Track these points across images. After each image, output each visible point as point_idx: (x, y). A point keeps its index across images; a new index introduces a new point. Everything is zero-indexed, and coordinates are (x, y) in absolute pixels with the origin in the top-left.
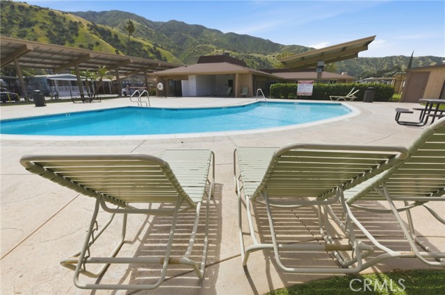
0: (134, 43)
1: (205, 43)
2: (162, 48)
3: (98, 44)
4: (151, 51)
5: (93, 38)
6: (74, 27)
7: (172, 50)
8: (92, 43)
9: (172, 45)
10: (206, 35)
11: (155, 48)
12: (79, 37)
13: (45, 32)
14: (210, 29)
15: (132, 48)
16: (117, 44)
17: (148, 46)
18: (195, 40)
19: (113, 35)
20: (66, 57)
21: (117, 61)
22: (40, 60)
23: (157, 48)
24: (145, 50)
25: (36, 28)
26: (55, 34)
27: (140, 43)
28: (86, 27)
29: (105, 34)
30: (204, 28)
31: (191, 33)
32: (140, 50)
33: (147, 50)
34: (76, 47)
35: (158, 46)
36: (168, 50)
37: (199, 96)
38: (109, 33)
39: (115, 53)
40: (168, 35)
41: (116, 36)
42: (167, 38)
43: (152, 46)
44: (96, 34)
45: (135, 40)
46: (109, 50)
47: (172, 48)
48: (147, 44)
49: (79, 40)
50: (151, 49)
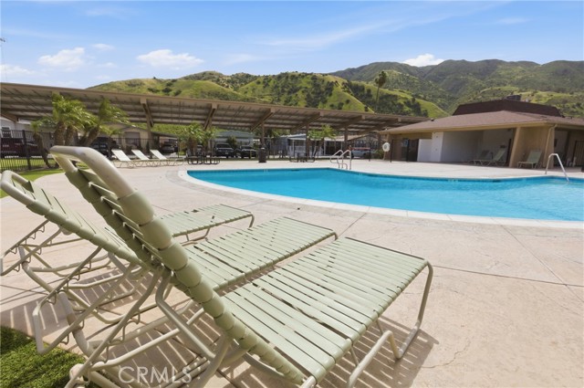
0: (388, 96)
1: (498, 85)
2: (424, 99)
3: (348, 102)
4: (408, 104)
5: (345, 96)
6: (330, 87)
7: (439, 100)
8: (344, 101)
9: (439, 94)
10: (503, 73)
11: (414, 100)
12: (332, 97)
13: (305, 96)
14: (512, 63)
15: (386, 102)
16: (368, 100)
17: (406, 99)
18: (479, 82)
19: (366, 90)
20: (301, 118)
21: (348, 118)
22: (281, 121)
23: (417, 100)
24: (400, 104)
25: (299, 93)
26: (312, 96)
27: (395, 96)
28: (341, 86)
29: (357, 91)
30: (501, 62)
31: (474, 74)
32: (394, 104)
33: (402, 103)
34: (327, 107)
35: (420, 97)
36: (432, 101)
37: (444, 161)
38: (362, 88)
39: (363, 111)
40: (436, 81)
41: (369, 91)
42: (434, 85)
43: (410, 98)
44: (348, 92)
45: (391, 92)
46: (358, 107)
47: (440, 97)
48: (404, 95)
49: (332, 100)
50: (409, 102)
